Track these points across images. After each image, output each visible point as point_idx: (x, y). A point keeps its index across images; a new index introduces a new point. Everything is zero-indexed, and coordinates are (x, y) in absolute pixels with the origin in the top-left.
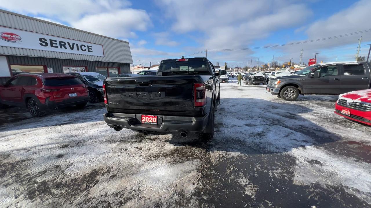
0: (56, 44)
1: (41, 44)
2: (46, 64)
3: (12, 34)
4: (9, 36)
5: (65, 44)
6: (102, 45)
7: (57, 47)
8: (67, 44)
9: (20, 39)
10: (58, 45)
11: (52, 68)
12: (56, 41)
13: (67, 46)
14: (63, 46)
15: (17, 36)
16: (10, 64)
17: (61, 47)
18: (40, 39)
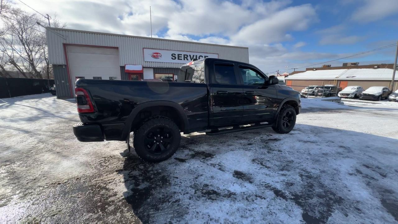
0: (181, 57)
1: (172, 58)
2: (174, 73)
3: (157, 53)
4: (156, 54)
5: (187, 56)
6: (218, 54)
7: (181, 59)
8: (189, 56)
9: (161, 56)
10: (183, 58)
11: (177, 76)
12: (181, 55)
13: (189, 58)
14: (186, 59)
15: (160, 54)
16: (155, 73)
17: (184, 59)
18: (172, 55)
